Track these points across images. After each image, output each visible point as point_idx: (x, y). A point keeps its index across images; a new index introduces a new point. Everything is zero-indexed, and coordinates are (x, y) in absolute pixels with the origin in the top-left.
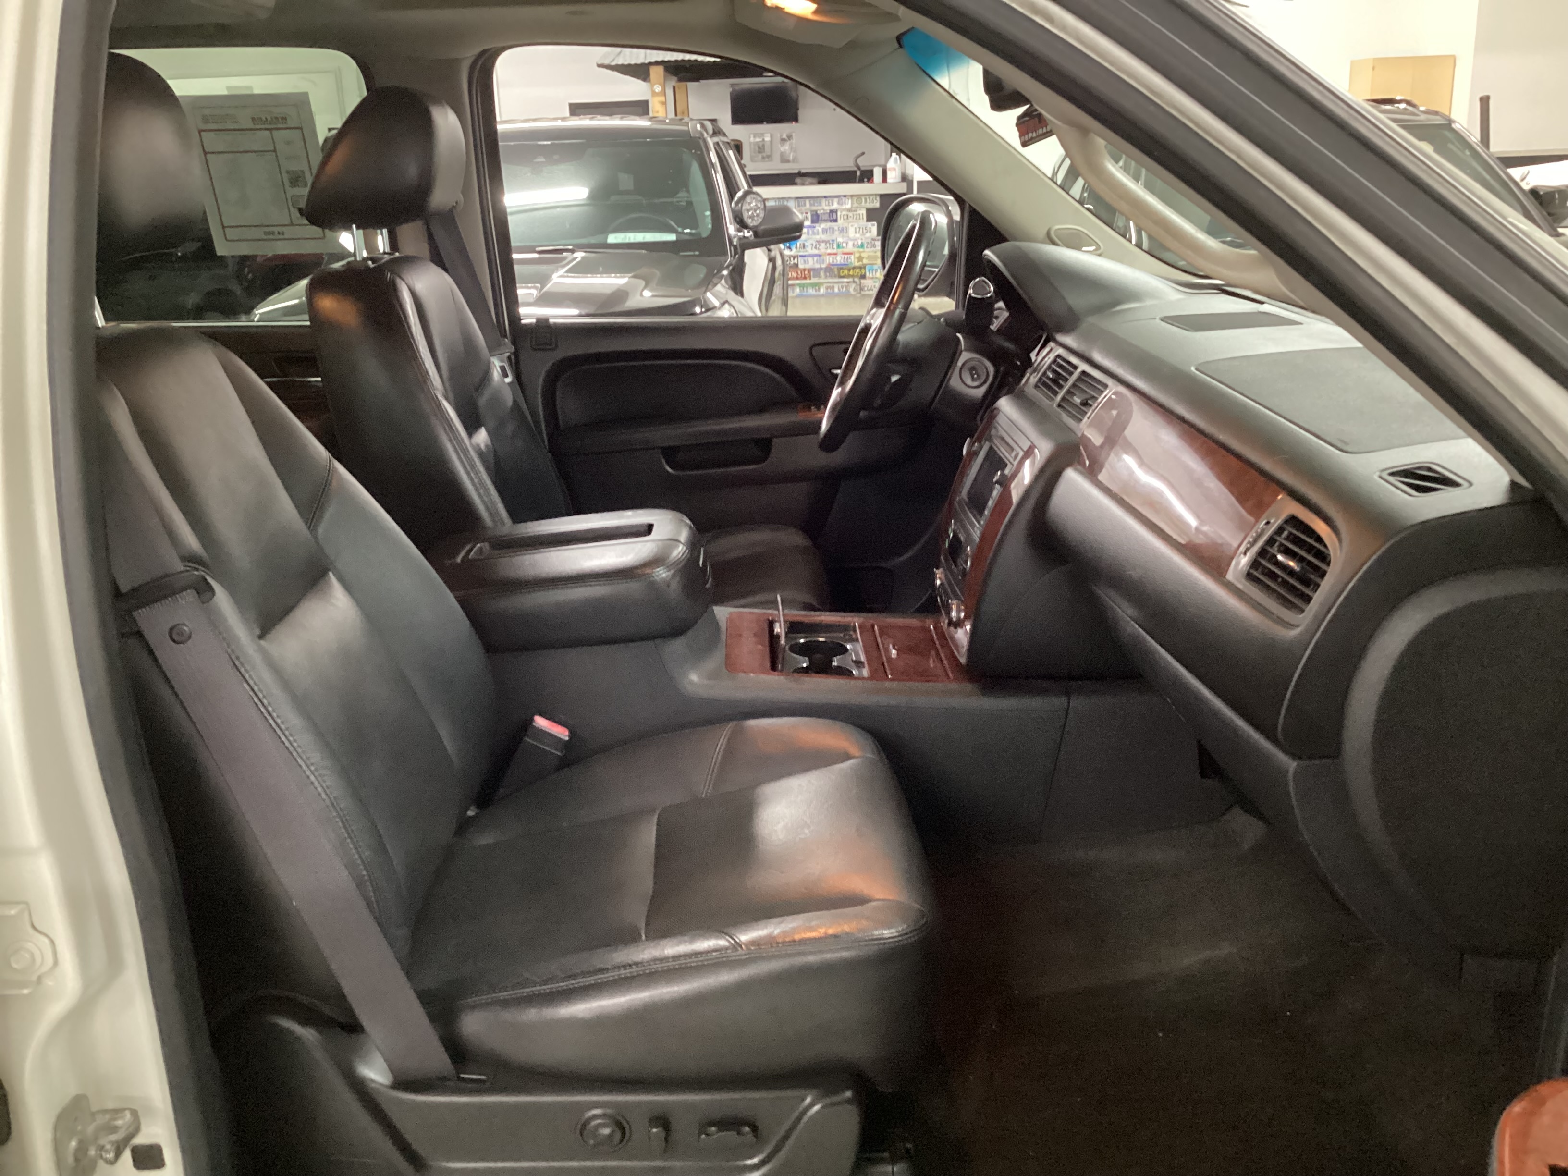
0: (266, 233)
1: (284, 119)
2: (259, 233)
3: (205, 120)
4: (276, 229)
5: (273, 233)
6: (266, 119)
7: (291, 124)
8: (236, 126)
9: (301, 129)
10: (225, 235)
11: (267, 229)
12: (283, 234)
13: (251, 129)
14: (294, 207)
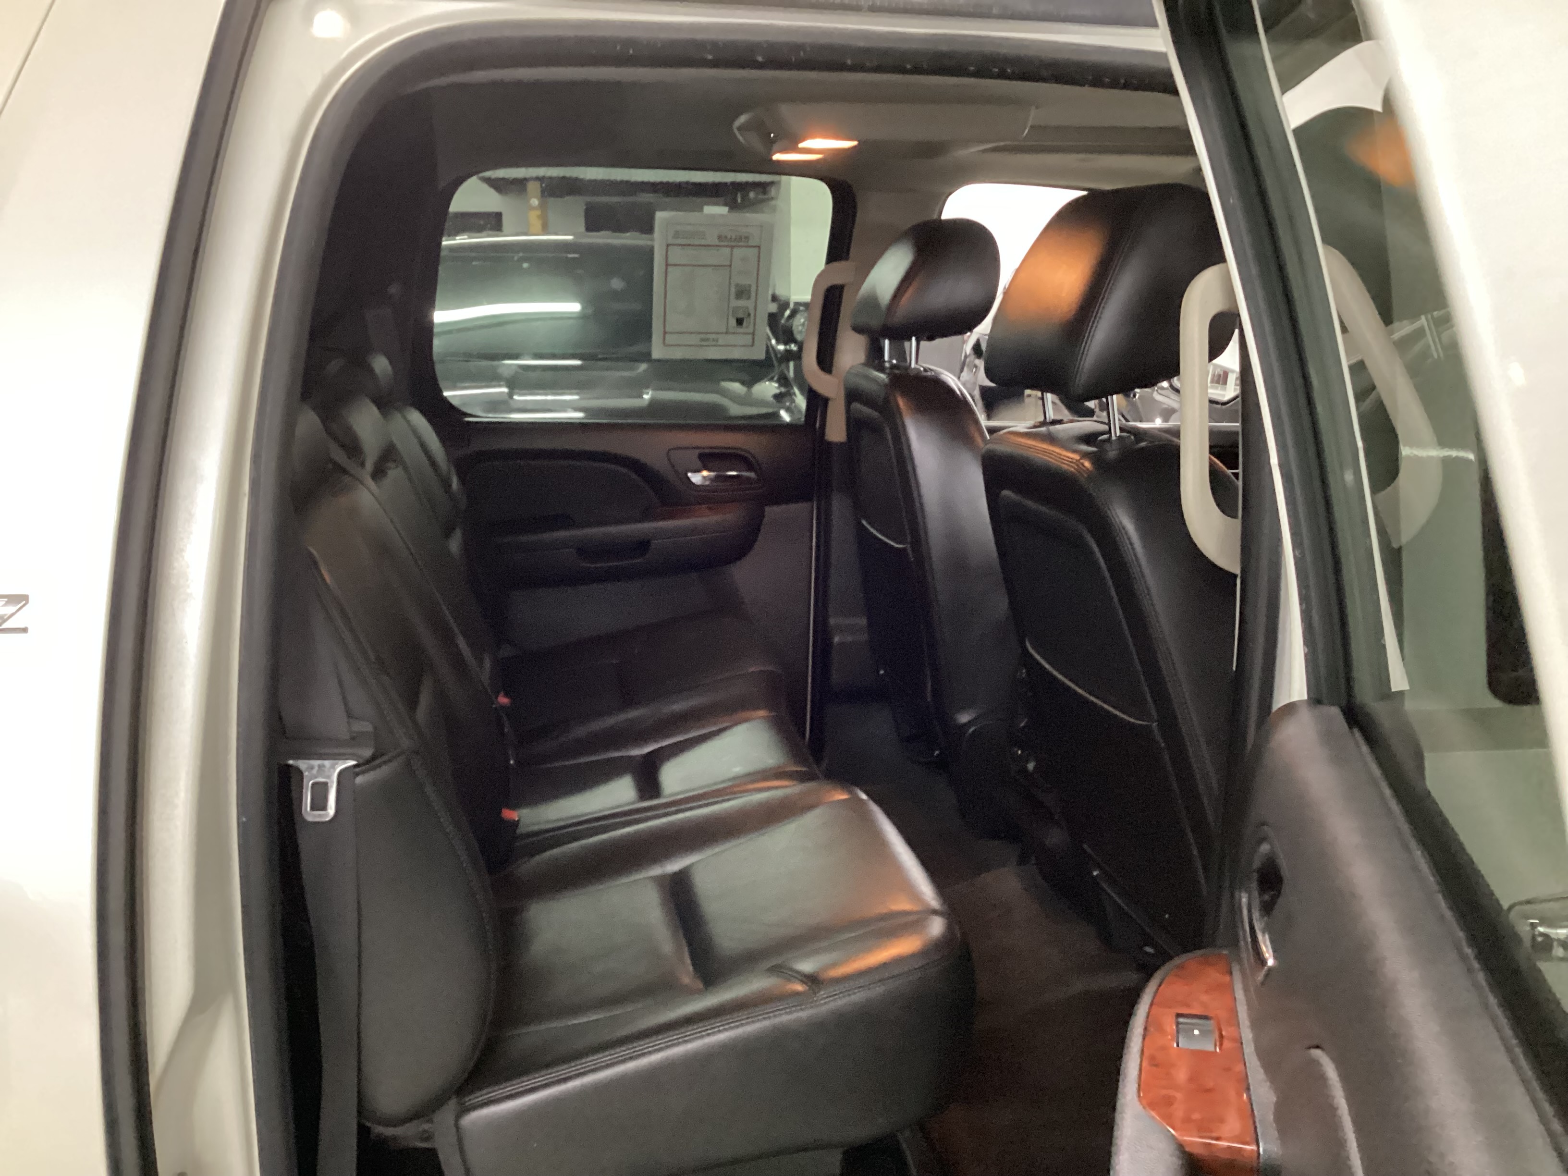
0: (702, 340)
1: (747, 238)
2: (694, 339)
3: (677, 235)
4: (713, 336)
5: (708, 340)
6: (732, 236)
7: (751, 243)
8: (703, 242)
9: (759, 247)
10: (664, 339)
11: (702, 336)
12: (717, 341)
13: (717, 246)
14: (733, 316)
